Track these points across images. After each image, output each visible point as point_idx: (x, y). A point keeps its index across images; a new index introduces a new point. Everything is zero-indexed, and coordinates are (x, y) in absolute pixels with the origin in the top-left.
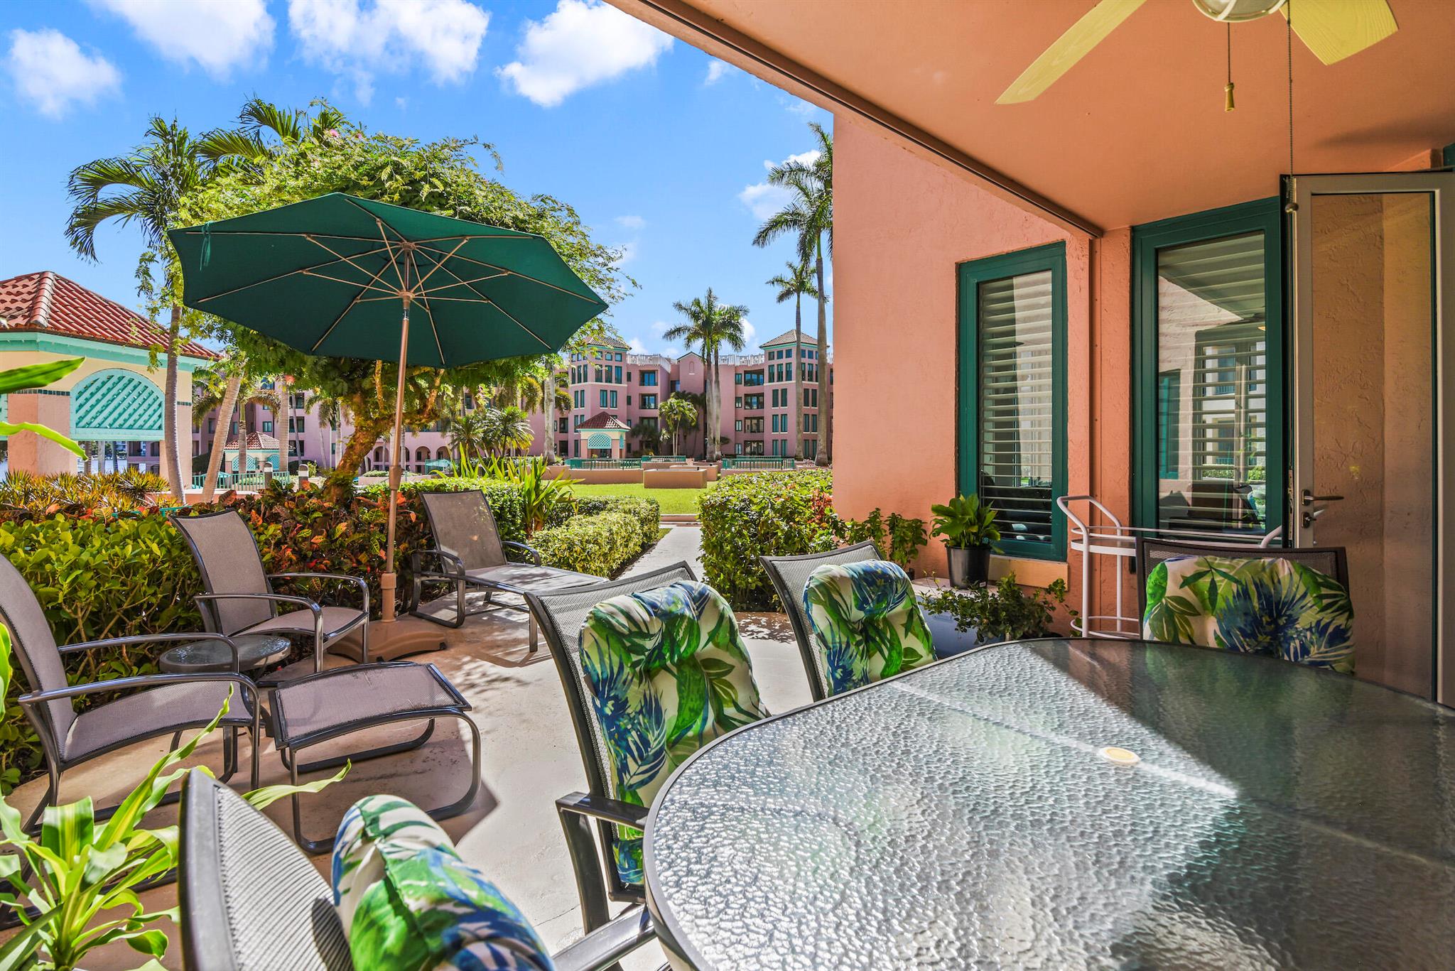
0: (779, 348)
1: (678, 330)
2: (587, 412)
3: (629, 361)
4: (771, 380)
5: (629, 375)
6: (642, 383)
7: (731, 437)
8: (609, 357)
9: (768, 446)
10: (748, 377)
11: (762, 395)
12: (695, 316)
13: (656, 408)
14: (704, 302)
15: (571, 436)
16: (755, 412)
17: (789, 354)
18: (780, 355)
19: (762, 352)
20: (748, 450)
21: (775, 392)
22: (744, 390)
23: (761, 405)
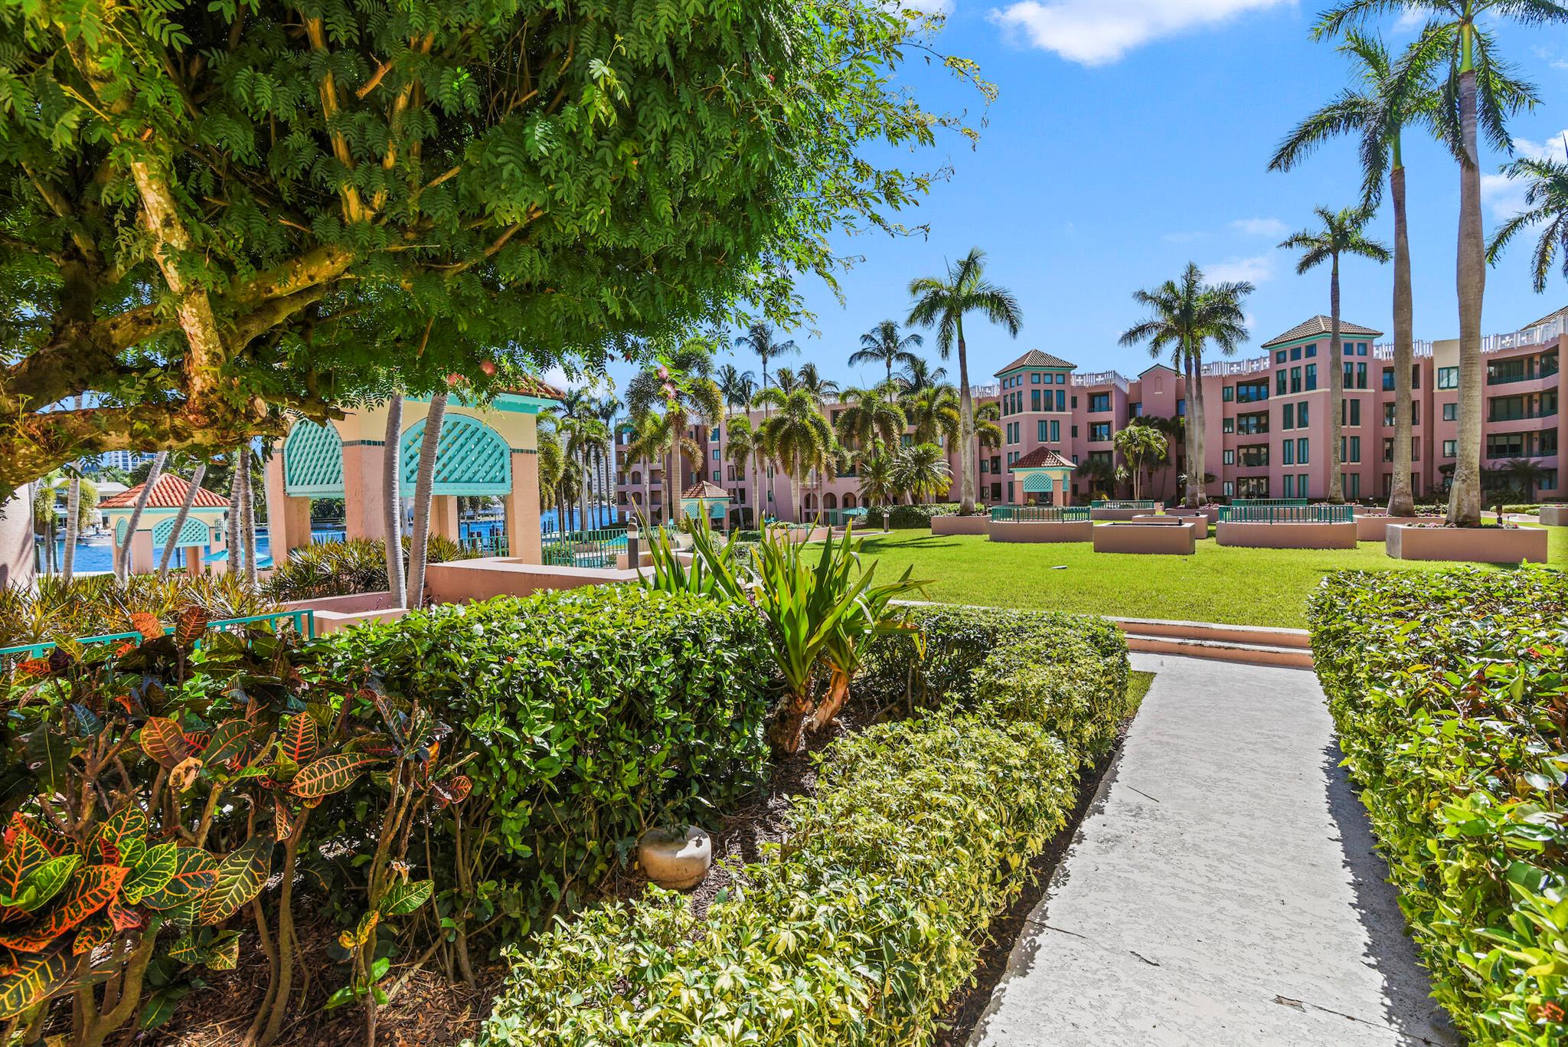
0: (1295, 345)
1: (1142, 329)
2: (1023, 448)
3: (1074, 382)
4: (1281, 390)
5: (1074, 401)
6: (1092, 408)
7: (1219, 474)
8: (1048, 379)
9: (1277, 484)
10: (1243, 390)
11: (1266, 413)
12: (1167, 306)
13: (1110, 439)
14: (1180, 285)
15: (1003, 478)
16: (1255, 437)
17: (1311, 351)
18: (1296, 354)
19: (1266, 353)
20: (1244, 489)
21: (1288, 409)
22: (1235, 408)
23: (1264, 428)
